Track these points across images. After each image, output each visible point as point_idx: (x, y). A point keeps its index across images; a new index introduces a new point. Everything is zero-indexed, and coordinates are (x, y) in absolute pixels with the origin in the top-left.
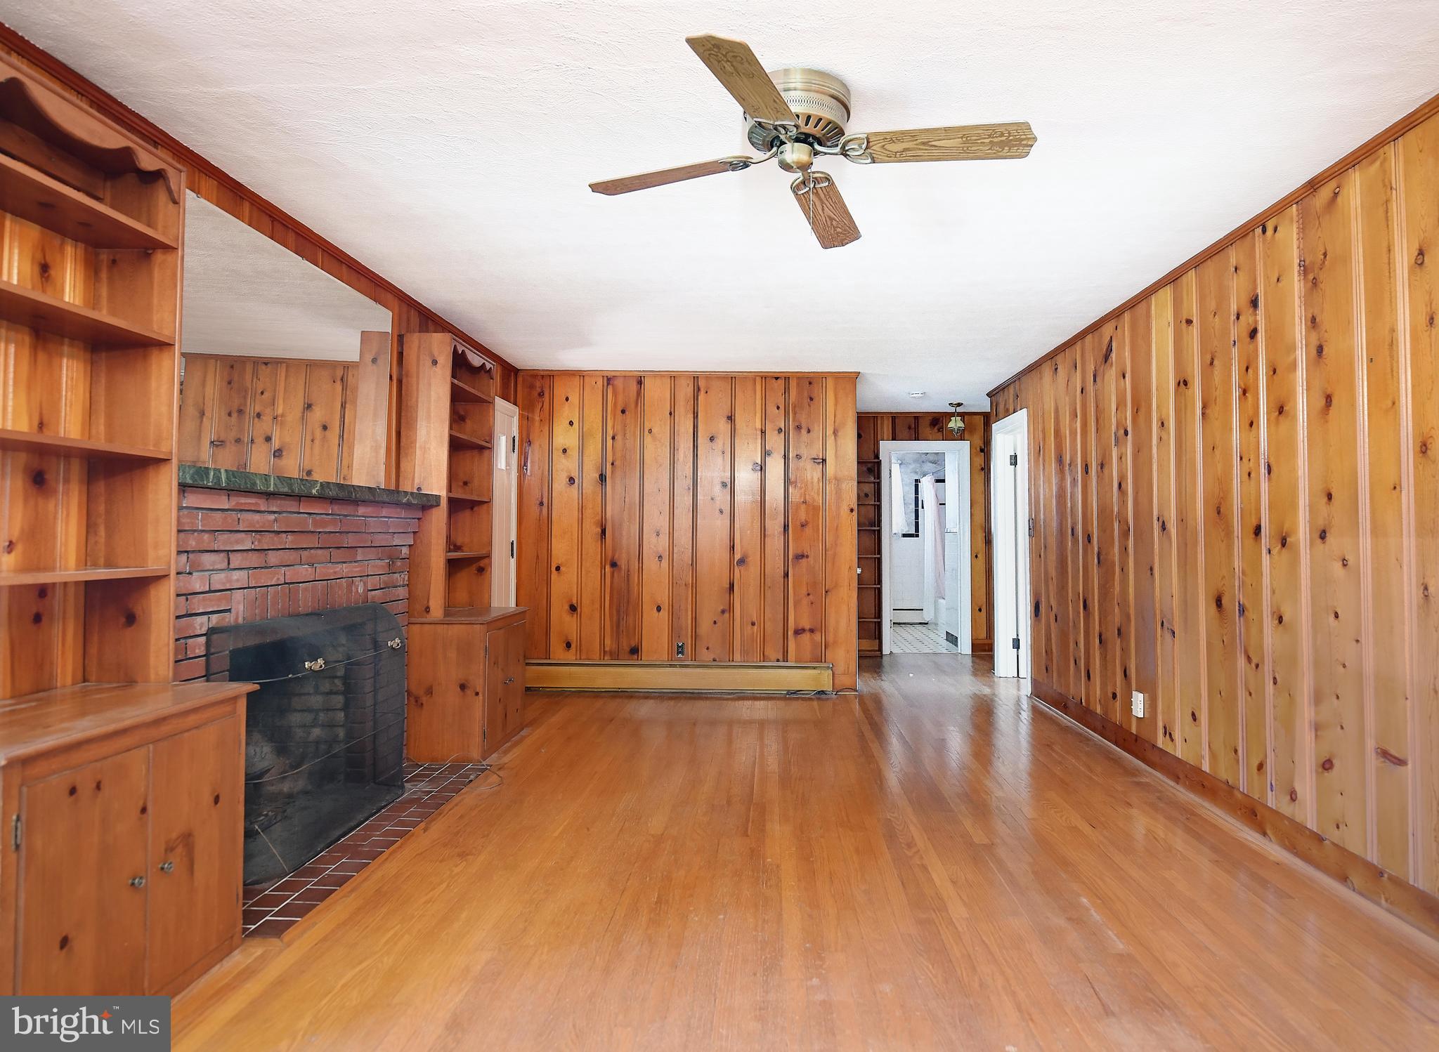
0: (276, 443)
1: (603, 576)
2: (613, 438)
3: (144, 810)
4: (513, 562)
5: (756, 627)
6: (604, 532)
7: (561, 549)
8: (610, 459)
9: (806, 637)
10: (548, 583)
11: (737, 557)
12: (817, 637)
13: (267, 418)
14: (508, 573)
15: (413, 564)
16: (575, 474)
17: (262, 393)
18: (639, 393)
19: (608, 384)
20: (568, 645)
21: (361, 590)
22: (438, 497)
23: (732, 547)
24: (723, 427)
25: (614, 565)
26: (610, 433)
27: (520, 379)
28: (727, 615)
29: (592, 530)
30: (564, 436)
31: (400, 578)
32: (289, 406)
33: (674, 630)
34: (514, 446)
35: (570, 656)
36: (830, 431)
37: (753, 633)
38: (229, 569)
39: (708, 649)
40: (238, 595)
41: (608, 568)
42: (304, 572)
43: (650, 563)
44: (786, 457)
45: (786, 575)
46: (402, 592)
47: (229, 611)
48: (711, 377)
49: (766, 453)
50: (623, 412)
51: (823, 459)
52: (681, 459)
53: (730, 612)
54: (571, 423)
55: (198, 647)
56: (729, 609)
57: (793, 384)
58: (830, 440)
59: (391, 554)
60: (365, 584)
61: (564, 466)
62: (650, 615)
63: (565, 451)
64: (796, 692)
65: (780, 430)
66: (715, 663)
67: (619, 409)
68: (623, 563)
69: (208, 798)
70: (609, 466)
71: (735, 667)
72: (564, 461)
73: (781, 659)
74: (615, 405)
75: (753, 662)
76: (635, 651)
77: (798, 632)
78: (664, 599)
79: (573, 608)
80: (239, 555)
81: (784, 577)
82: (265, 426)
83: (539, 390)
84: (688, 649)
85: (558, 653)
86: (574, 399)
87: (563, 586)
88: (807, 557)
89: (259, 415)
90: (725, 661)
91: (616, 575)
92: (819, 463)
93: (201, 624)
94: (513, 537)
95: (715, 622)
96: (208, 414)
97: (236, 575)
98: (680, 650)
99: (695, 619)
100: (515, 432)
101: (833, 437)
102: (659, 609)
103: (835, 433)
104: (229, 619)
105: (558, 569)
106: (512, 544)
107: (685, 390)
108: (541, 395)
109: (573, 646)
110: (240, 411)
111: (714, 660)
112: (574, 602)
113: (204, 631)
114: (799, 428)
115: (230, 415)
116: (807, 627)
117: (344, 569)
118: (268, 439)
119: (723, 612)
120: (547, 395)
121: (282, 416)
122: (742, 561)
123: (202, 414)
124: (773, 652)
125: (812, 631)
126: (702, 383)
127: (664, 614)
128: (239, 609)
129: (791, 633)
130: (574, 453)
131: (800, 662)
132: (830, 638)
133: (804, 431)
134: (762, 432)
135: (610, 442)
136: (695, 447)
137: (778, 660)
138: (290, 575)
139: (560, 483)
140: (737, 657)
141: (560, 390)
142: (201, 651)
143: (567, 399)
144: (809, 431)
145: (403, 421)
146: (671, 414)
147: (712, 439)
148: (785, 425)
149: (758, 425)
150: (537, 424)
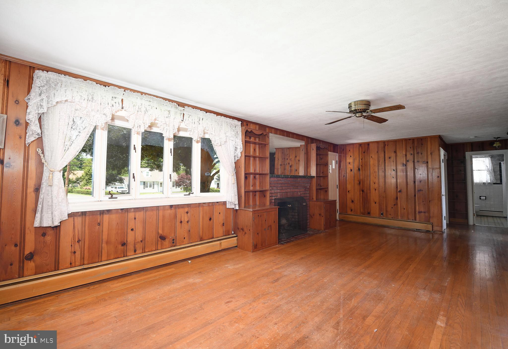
0: (290, 164)
1: (360, 194)
2: (362, 159)
3: (266, 221)
4: (338, 190)
5: (405, 210)
6: (360, 183)
7: (349, 187)
8: (361, 165)
9: (423, 214)
10: (346, 195)
11: (399, 190)
12: (427, 214)
13: (289, 159)
14: (336, 192)
15: (310, 189)
16: (352, 169)
17: (288, 154)
18: (368, 147)
19: (360, 146)
20: (352, 210)
21: (299, 194)
22: (314, 176)
23: (397, 187)
24: (393, 155)
25: (363, 191)
26: (361, 158)
27: (338, 147)
28: (396, 206)
29: (357, 182)
30: (349, 160)
31: (308, 192)
32: (292, 157)
33: (380, 209)
34: (337, 163)
35: (352, 213)
36: (429, 153)
37: (404, 212)
38: (277, 189)
39: (390, 215)
40: (278, 194)
41: (361, 192)
42: (289, 190)
43: (373, 191)
44: (414, 162)
45: (415, 196)
46: (308, 195)
47: (277, 196)
48: (389, 141)
49: (407, 161)
50: (364, 153)
51: (427, 162)
52: (381, 164)
53: (397, 205)
54: (351, 156)
55: (273, 201)
56: (396, 204)
57: (416, 141)
58: (430, 156)
59: (305, 187)
60: (300, 193)
61: (349, 167)
62: (373, 204)
63: (349, 163)
64: (419, 230)
65: (411, 154)
66: (393, 219)
67: (363, 152)
68: (365, 191)
69: (273, 221)
70: (361, 166)
71: (399, 220)
72: (349, 166)
73: (414, 220)
74: (362, 151)
75: (405, 220)
76: (369, 213)
77: (420, 212)
78: (377, 200)
79: (352, 201)
80: (279, 187)
81: (414, 196)
82: (288, 161)
83: (343, 149)
84: (384, 214)
85: (349, 212)
86: (351, 150)
87: (349, 196)
88: (422, 191)
89: (287, 159)
90: (395, 218)
91: (363, 193)
92: (425, 163)
93: (274, 198)
94: (338, 184)
95: (392, 208)
96: (279, 159)
97: (278, 191)
98: (382, 214)
99: (386, 206)
100: (337, 159)
101: (430, 155)
102: (375, 203)
103: (431, 154)
104: (277, 197)
105: (349, 192)
106: (337, 185)
107: (381, 145)
108: (343, 150)
109: (353, 211)
110: (284, 158)
111: (392, 218)
112: (353, 200)
113: (274, 199)
114: (418, 153)
115: (283, 159)
116: (423, 211)
117: (296, 190)
118: (289, 164)
119: (395, 205)
120: (345, 150)
121: (291, 159)
122: (400, 191)
123: (278, 159)
124: (411, 217)
125: (424, 212)
126: (386, 143)
127: (377, 204)
128: (279, 196)
129: (417, 212)
130: (352, 164)
131: (420, 221)
132: (431, 215)
133: (420, 154)
134: (405, 155)
135: (361, 160)
136: (385, 160)
137: (413, 220)
138: (286, 191)
139: (348, 171)
140: (399, 218)
141: (348, 148)
142: (274, 202)
143: (350, 151)
144: (422, 154)
145: (308, 161)
146: (377, 152)
147: (390, 158)
148: (413, 153)
149: (404, 153)
150: (343, 157)
